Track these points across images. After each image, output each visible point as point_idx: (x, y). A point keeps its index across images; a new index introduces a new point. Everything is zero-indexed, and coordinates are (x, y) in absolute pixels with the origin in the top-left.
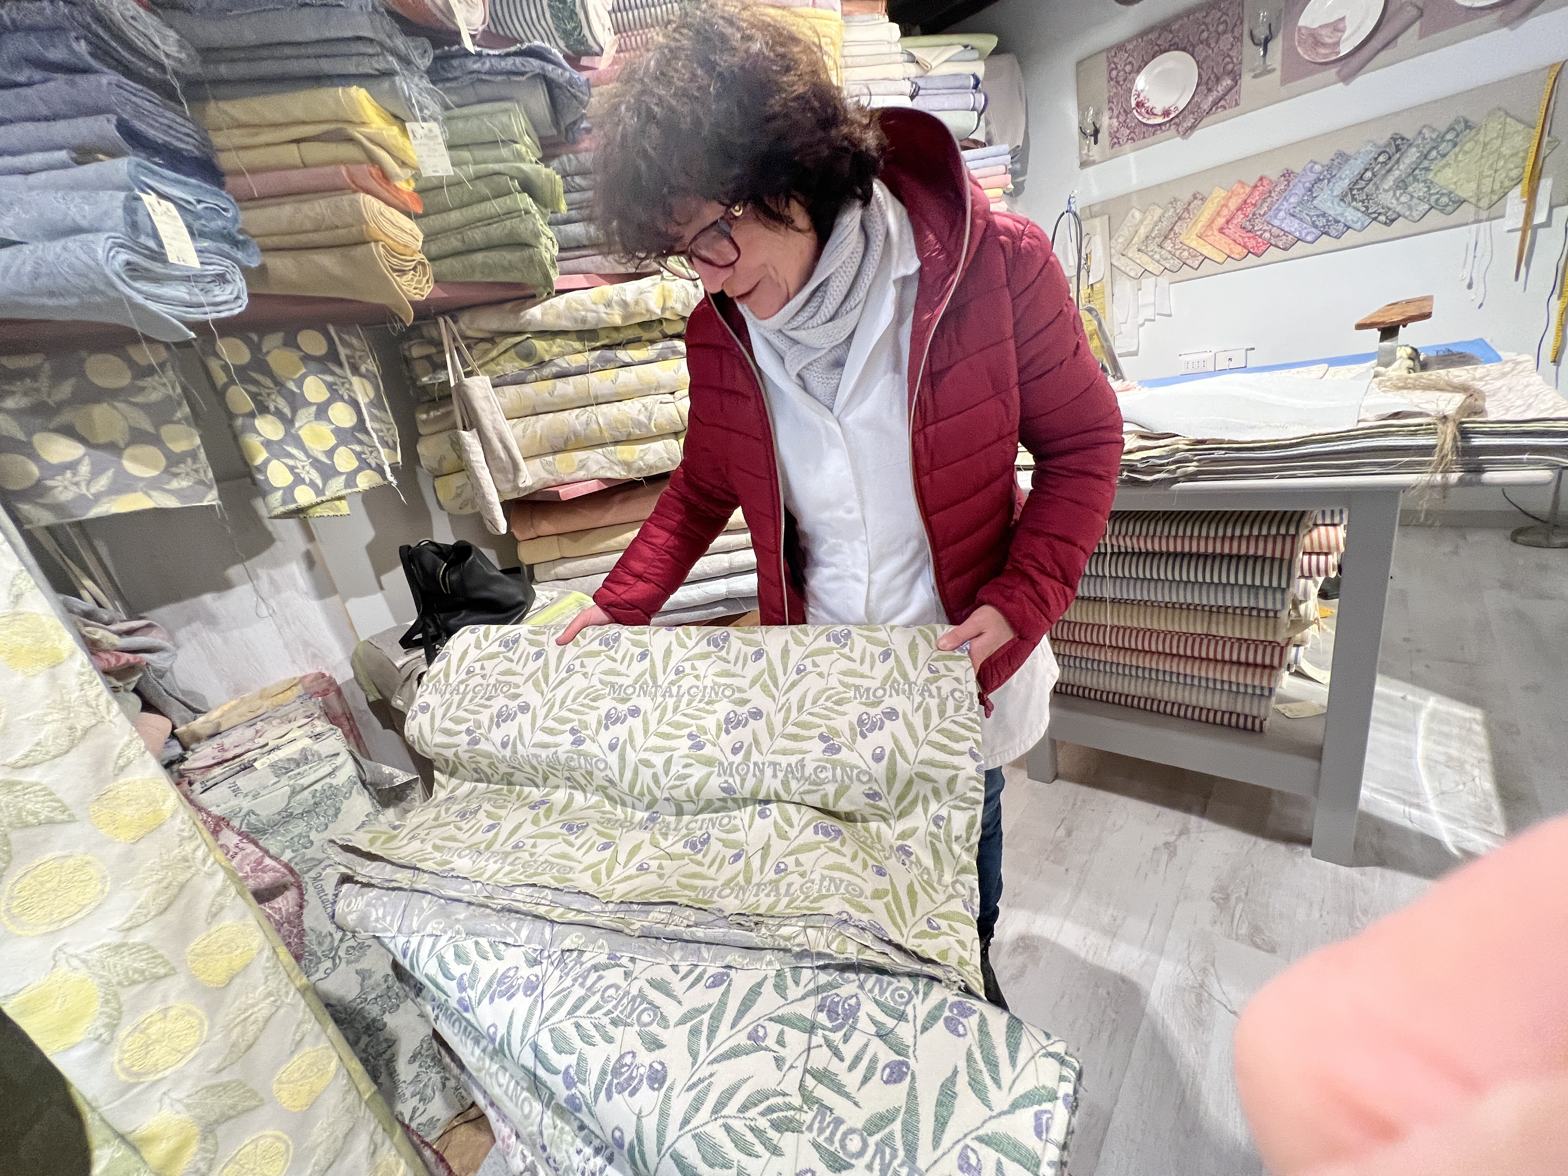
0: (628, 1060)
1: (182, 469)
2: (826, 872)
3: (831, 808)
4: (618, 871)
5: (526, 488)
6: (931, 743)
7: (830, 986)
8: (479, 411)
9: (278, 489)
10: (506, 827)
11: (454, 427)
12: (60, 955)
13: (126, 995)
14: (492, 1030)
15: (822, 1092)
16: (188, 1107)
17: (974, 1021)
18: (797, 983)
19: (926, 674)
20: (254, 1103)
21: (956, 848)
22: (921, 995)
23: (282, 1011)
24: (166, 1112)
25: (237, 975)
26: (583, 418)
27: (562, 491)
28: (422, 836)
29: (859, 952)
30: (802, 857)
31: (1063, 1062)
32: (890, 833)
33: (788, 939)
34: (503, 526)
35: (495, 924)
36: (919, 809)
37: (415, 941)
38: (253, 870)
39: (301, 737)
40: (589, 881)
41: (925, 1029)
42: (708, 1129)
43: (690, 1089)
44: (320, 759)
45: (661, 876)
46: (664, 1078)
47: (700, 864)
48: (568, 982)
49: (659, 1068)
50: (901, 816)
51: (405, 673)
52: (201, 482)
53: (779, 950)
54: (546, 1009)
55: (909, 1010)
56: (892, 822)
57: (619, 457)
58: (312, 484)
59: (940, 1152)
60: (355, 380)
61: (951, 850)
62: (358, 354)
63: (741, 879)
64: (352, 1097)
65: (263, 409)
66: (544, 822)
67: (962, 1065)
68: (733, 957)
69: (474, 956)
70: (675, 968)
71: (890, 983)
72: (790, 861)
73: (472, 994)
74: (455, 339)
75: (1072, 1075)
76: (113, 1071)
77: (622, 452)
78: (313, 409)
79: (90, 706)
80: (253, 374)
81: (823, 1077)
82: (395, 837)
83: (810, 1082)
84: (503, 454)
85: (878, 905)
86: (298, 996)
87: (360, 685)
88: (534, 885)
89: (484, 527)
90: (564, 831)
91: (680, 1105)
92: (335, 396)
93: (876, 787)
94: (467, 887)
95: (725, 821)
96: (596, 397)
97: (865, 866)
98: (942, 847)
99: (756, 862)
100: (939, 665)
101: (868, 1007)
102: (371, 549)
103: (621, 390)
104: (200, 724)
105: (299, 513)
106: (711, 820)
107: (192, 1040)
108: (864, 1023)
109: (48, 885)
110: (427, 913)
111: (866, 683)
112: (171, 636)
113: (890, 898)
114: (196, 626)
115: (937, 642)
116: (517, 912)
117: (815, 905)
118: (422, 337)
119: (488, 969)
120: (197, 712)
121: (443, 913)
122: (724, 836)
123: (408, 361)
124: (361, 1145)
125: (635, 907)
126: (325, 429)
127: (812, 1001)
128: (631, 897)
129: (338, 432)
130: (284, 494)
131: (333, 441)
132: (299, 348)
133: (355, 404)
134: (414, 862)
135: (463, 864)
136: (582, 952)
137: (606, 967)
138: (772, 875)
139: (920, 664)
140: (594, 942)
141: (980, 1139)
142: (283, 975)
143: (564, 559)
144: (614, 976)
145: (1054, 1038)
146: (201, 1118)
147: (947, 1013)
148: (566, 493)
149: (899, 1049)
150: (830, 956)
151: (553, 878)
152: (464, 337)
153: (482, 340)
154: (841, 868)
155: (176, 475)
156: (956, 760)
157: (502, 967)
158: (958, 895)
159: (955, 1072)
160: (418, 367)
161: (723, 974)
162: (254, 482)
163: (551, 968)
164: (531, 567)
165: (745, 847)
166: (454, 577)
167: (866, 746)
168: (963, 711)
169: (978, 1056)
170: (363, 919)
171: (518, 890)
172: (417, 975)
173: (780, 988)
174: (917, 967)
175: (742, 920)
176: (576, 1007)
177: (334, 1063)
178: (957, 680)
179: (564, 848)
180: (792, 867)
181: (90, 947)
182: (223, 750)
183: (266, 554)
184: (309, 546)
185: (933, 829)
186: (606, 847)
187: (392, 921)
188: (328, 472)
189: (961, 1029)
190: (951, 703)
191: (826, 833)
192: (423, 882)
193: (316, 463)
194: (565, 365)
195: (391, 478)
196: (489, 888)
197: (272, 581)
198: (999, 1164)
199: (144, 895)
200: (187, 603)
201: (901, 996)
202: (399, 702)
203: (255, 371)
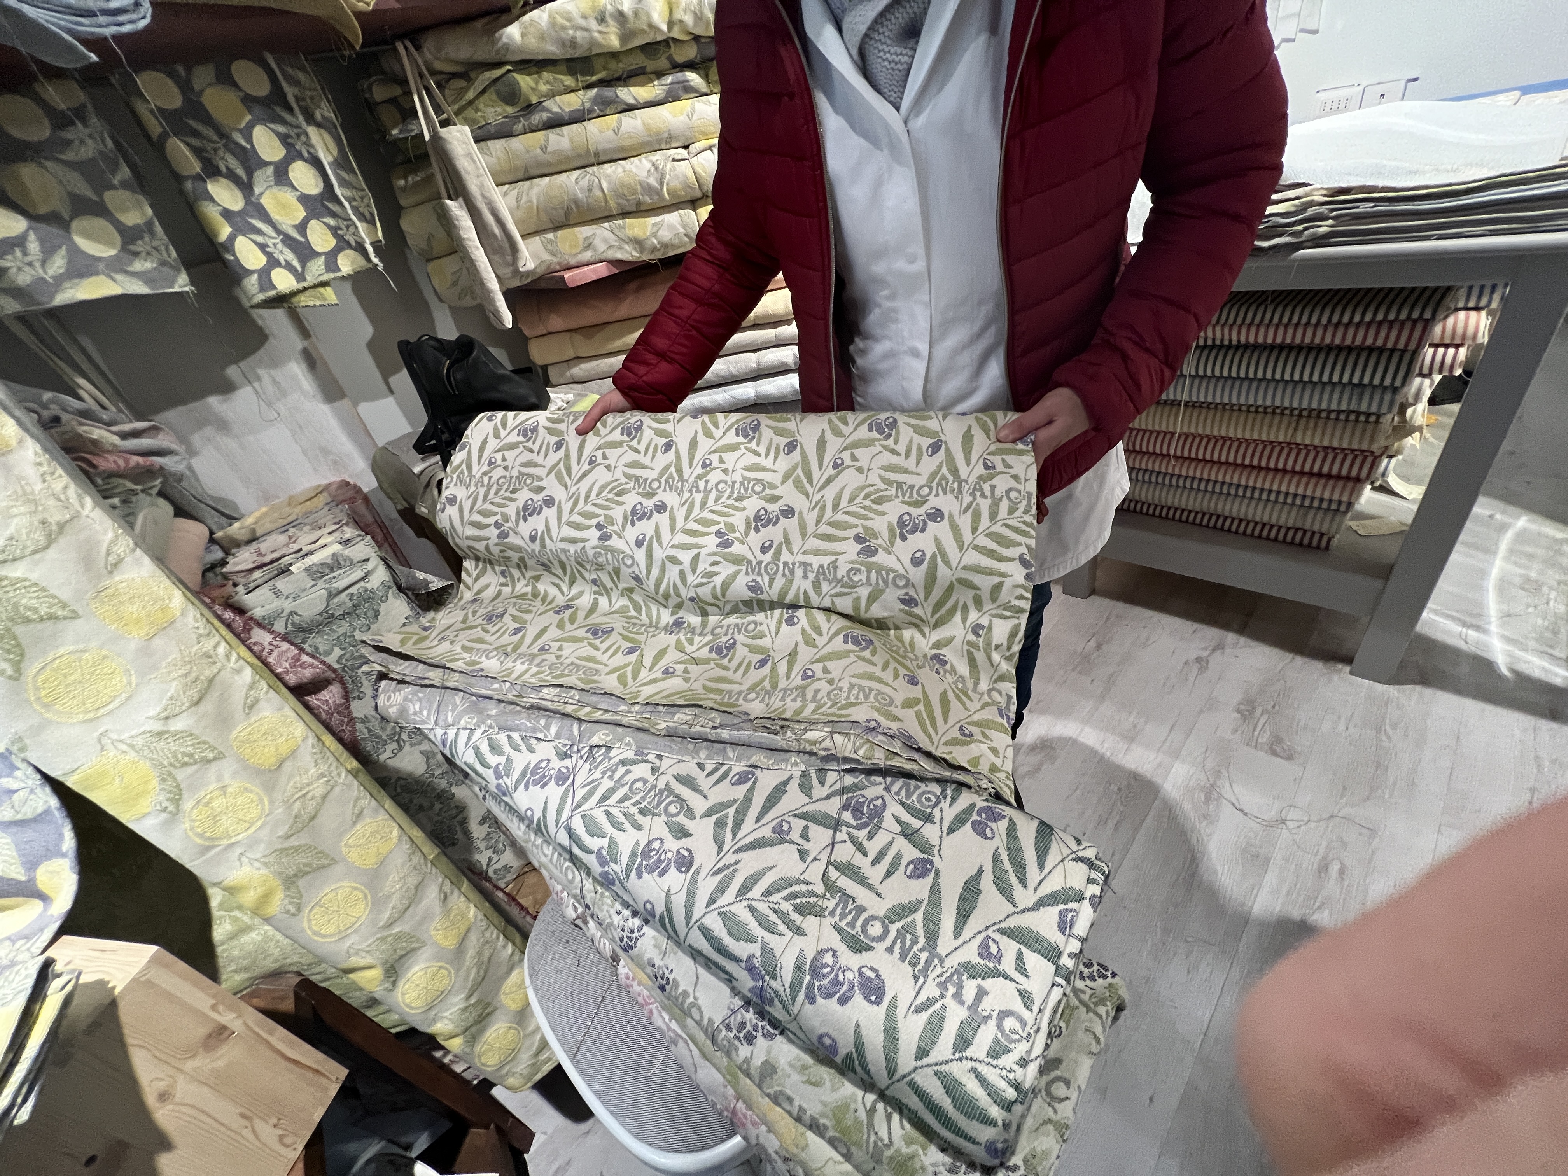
0: (656, 845)
1: (139, 246)
2: (855, 681)
3: (863, 615)
4: (644, 674)
5: (529, 273)
6: (977, 548)
7: (856, 787)
8: (463, 173)
9: (252, 272)
10: (531, 632)
11: (439, 197)
12: (104, 741)
13: (181, 775)
14: (529, 813)
15: (844, 882)
16: (265, 864)
17: (1003, 825)
18: (822, 783)
19: (980, 470)
20: (326, 862)
21: (996, 657)
22: (949, 799)
23: (337, 790)
24: (247, 869)
25: (287, 758)
26: (584, 183)
27: (567, 275)
28: (452, 635)
29: (886, 759)
30: (830, 665)
31: (1091, 865)
32: (924, 643)
33: (814, 743)
34: (508, 319)
35: (525, 721)
36: (958, 618)
37: (452, 732)
38: (293, 666)
39: (331, 543)
40: (615, 683)
41: (951, 831)
42: (733, 908)
43: (716, 873)
44: (352, 564)
45: (686, 680)
46: (691, 864)
47: (726, 668)
48: (597, 775)
49: (686, 854)
50: (936, 626)
51: (424, 479)
52: (163, 263)
53: (805, 753)
54: (578, 797)
55: (936, 813)
56: (927, 630)
57: (630, 233)
58: (289, 267)
59: (960, 941)
60: (312, 131)
61: (990, 658)
62: (308, 93)
63: (767, 684)
64: (417, 858)
65: (212, 171)
66: (568, 626)
67: (988, 867)
68: (759, 758)
69: (507, 748)
70: (701, 766)
71: (919, 787)
72: (818, 668)
73: (509, 782)
74: (421, 76)
75: (1100, 877)
76: (187, 836)
77: (632, 226)
78: (270, 170)
79: (59, 500)
80: (191, 122)
81: (847, 869)
82: (427, 638)
83: (833, 873)
84: (497, 231)
85: (909, 715)
86: (350, 777)
87: (386, 493)
88: (561, 686)
89: (487, 319)
90: (589, 635)
91: (706, 887)
92: (293, 155)
93: (912, 593)
94: (496, 686)
95: (752, 627)
96: (597, 154)
97: (896, 676)
98: (980, 656)
99: (782, 668)
100: (997, 460)
101: (894, 808)
102: (371, 346)
103: (627, 143)
104: (236, 529)
105: (281, 300)
106: (737, 625)
107: (255, 812)
108: (888, 822)
109: (72, 678)
110: (460, 709)
111: (909, 479)
112: (184, 440)
113: (921, 706)
114: (208, 431)
115: (997, 433)
116: (546, 710)
117: (843, 712)
118: (383, 73)
119: (520, 761)
120: (232, 519)
121: (475, 709)
122: (749, 641)
123: (371, 106)
124: (432, 893)
125: (661, 708)
126: (289, 197)
127: (837, 802)
128: (657, 699)
129: (304, 199)
130: (260, 278)
131: (301, 213)
132: (235, 85)
133: (316, 163)
134: (443, 662)
135: (491, 665)
136: (609, 748)
137: (634, 762)
138: (799, 681)
139: (974, 458)
140: (621, 740)
141: (1003, 932)
142: (332, 759)
143: (579, 359)
144: (641, 770)
145: (1084, 844)
146: (280, 873)
147: (975, 817)
148: (573, 278)
149: (924, 847)
150: (857, 761)
151: (579, 679)
152: (433, 73)
153: (454, 76)
154: (871, 677)
155: (136, 254)
156: (1003, 567)
157: (534, 759)
158: (994, 703)
159: (980, 871)
160: (386, 114)
161: (748, 773)
162: (225, 263)
163: (581, 762)
164: (545, 368)
165: (771, 653)
166: (459, 376)
167: (905, 550)
168: (1018, 513)
169: (1004, 857)
170: (403, 711)
171: (545, 690)
172: (458, 762)
173: (805, 788)
174: (947, 774)
175: (767, 723)
176: (604, 798)
177: (396, 832)
178: (1015, 477)
179: (588, 651)
180: (819, 673)
181: (133, 733)
182: (261, 555)
183: (261, 352)
184: (306, 343)
185: (972, 637)
186: (631, 651)
187: (429, 715)
188: (305, 252)
189: (988, 832)
190: (1004, 505)
191: (856, 642)
192: (454, 680)
193: (288, 240)
194: (556, 109)
195: (376, 260)
196: (518, 687)
197: (275, 382)
198: (1020, 954)
199: (173, 688)
200: (192, 406)
201: (929, 800)
202: (424, 510)
203: (194, 118)
